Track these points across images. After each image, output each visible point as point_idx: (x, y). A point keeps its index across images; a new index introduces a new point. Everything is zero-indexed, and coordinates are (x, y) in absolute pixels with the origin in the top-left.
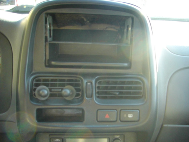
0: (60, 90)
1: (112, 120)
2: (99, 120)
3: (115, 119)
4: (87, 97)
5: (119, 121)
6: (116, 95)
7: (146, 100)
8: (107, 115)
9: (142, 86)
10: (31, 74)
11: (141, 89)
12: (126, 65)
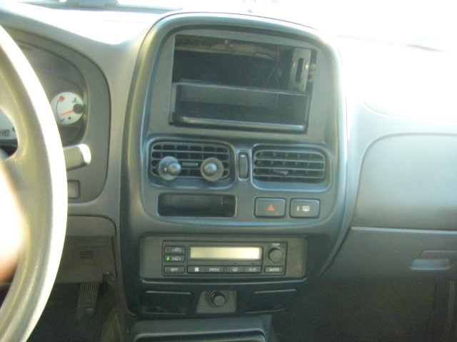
0: (197, 164)
1: (277, 214)
2: (257, 214)
3: (282, 214)
4: (240, 177)
5: (289, 217)
6: (283, 175)
7: (330, 184)
8: (271, 206)
9: (323, 162)
10: (147, 135)
11: (322, 168)
12: (301, 127)
